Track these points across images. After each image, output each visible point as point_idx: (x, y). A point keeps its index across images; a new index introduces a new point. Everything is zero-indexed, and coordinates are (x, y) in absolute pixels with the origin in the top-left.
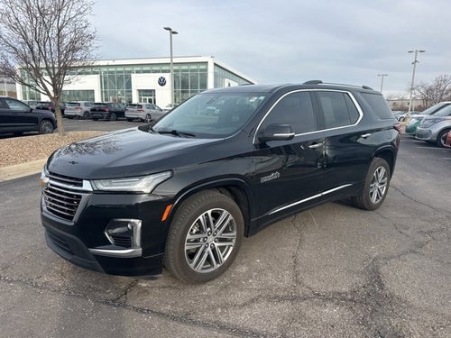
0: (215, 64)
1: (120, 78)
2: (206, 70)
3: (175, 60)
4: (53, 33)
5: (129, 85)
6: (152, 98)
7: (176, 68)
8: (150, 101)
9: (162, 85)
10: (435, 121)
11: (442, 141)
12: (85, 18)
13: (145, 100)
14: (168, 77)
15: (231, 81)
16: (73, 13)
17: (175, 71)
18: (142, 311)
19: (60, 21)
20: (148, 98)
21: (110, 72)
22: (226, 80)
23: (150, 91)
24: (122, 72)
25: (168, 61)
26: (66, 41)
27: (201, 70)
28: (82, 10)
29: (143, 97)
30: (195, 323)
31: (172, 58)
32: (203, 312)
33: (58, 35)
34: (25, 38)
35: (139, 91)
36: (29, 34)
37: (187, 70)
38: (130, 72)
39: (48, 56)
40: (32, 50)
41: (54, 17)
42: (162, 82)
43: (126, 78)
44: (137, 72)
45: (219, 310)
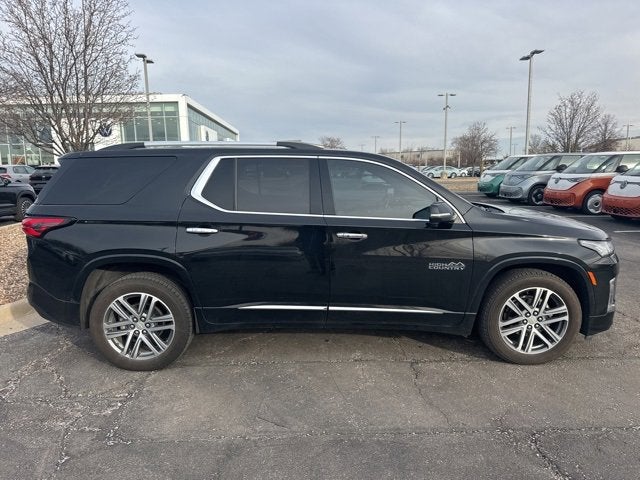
0: (189, 106)
2: (176, 113)
9: (106, 135)
10: (523, 177)
11: (534, 199)
15: (209, 130)
22: (203, 127)
25: (145, 99)
27: (168, 113)
31: (148, 94)
42: (106, 131)
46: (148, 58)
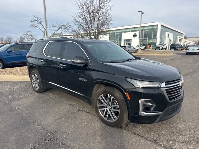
0: (162, 25)
1: (117, 35)
2: (157, 29)
3: (142, 25)
4: (96, 20)
5: (120, 38)
6: (130, 43)
7: (142, 29)
8: (129, 44)
9: (135, 37)
12: (108, 12)
13: (127, 44)
14: (138, 33)
16: (104, 11)
17: (142, 30)
18: (135, 134)
19: (99, 14)
20: (128, 43)
21: (113, 33)
22: (167, 32)
23: (129, 40)
24: (118, 32)
25: (139, 26)
26: (100, 22)
27: (154, 29)
28: (107, 9)
29: (126, 43)
30: (159, 145)
31: (141, 24)
32: (163, 140)
33: (98, 20)
34: (87, 23)
35: (125, 40)
36: (88, 21)
37: (147, 29)
38: (122, 32)
39: (94, 29)
40: (89, 27)
41: (97, 13)
42: (135, 36)
43: (120, 35)
44: (125, 32)
45: (171, 142)
46: (143, 12)
